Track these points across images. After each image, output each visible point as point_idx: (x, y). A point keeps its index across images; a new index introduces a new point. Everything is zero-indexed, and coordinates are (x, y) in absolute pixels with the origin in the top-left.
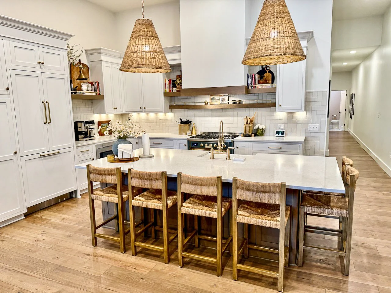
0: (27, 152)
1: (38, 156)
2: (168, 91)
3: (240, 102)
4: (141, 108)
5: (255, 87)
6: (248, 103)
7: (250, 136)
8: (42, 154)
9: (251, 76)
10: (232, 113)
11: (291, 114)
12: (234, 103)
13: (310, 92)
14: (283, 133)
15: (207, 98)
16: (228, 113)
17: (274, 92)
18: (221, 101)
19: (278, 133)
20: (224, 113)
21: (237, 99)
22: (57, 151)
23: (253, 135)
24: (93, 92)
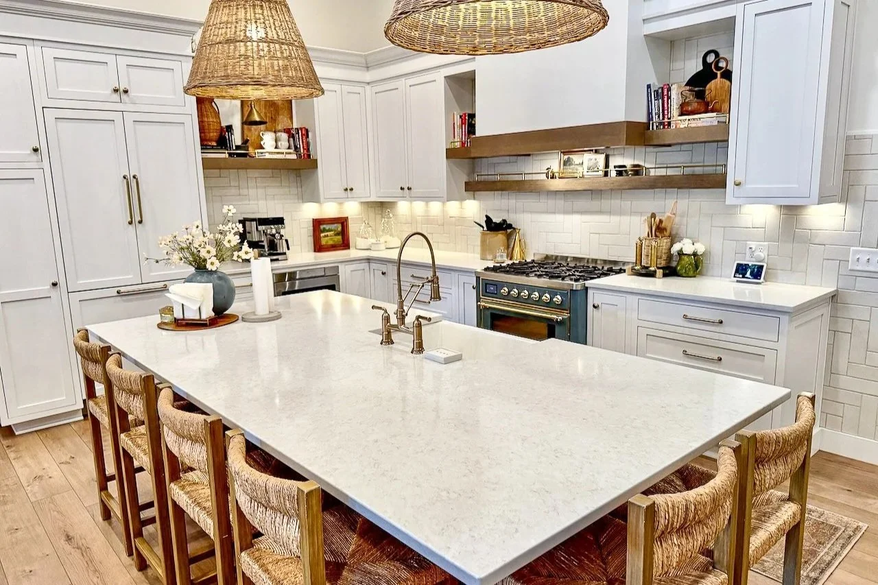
0: (83, 282)
1: (114, 292)
2: (458, 145)
3: (637, 170)
4: (402, 189)
5: (669, 124)
6: (662, 172)
7: (652, 275)
8: (122, 289)
9: (656, 91)
10: (615, 202)
11: (791, 211)
12: (620, 173)
13: (863, 138)
14: (757, 273)
15: (553, 162)
16: (606, 203)
17: (719, 140)
18: (586, 170)
19: (741, 270)
20: (595, 204)
21: (628, 162)
22: (161, 285)
23: (660, 272)
24: (291, 151)
